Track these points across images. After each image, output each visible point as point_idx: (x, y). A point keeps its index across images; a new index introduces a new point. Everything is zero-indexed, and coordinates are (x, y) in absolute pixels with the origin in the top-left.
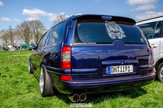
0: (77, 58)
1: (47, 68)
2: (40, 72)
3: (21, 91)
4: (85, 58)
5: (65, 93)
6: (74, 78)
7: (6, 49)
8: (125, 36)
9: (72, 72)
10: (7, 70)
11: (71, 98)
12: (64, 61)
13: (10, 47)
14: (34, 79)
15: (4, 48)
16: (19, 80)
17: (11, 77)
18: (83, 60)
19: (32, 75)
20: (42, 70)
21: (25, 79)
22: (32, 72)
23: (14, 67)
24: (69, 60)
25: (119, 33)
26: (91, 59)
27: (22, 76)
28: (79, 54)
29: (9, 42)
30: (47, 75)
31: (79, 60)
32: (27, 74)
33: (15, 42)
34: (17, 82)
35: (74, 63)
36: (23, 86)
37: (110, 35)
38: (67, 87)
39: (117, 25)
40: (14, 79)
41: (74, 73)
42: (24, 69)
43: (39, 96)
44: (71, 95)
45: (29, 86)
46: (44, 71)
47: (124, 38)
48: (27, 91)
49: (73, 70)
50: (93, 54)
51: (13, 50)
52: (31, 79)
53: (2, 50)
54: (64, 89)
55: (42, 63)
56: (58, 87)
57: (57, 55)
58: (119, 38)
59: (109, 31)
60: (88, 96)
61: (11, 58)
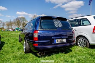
0: (41, 35)
1: (27, 40)
2: (24, 42)
3: (15, 51)
4: (45, 35)
5: (35, 51)
6: (39, 45)
7: (8, 31)
8: (62, 26)
10: (8, 40)
11: (38, 54)
12: (35, 37)
13: (10, 29)
14: (21, 45)
15: (7, 30)
16: (14, 45)
17: (10, 44)
18: (43, 37)
19: (20, 43)
20: (25, 41)
21: (17, 45)
22: (20, 42)
23: (12, 39)
24: (37, 37)
25: (60, 25)
26: (48, 36)
27: (15, 44)
28: (42, 34)
29: (10, 27)
30: (27, 43)
31: (42, 37)
32: (18, 43)
33: (13, 27)
34: (13, 46)
35: (39, 38)
36: (16, 48)
37: (56, 25)
38: (36, 49)
39: (59, 21)
40: (12, 45)
41: (39, 42)
42: (17, 40)
43: (23, 53)
45: (19, 48)
46: (26, 42)
47: (62, 27)
48: (18, 51)
49: (39, 41)
50: (48, 34)
51: (12, 31)
52: (19, 45)
53: (6, 31)
56: (32, 49)
57: (32, 34)
58: (60, 27)
59: (55, 24)
60: (45, 53)
61: (10, 35)
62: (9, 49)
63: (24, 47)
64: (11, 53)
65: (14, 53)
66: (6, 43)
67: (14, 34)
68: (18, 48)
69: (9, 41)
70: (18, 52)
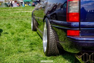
1: (50, 22)
3: (23, 49)
5: (72, 51)
9: (80, 26)
12: (70, 12)
15: (6, 4)
16: (21, 37)
17: (13, 34)
19: (35, 33)
20: (45, 26)
23: (16, 24)
24: (77, 11)
30: (51, 31)
32: (30, 32)
38: (75, 44)
40: (16, 35)
42: (26, 26)
44: (79, 54)
45: (31, 44)
48: (29, 49)
49: (82, 23)
52: (33, 36)
53: (4, 6)
54: (71, 47)
55: (45, 17)
61: (13, 15)
62: (11, 44)
63: (45, 41)
64: (16, 52)
65: (22, 54)
66: (3, 32)
67: (20, 13)
68: (29, 43)
69: (10, 28)
70: (31, 53)
